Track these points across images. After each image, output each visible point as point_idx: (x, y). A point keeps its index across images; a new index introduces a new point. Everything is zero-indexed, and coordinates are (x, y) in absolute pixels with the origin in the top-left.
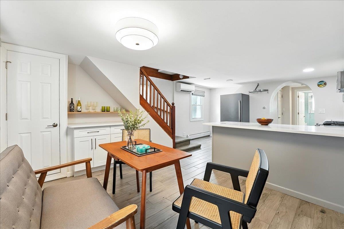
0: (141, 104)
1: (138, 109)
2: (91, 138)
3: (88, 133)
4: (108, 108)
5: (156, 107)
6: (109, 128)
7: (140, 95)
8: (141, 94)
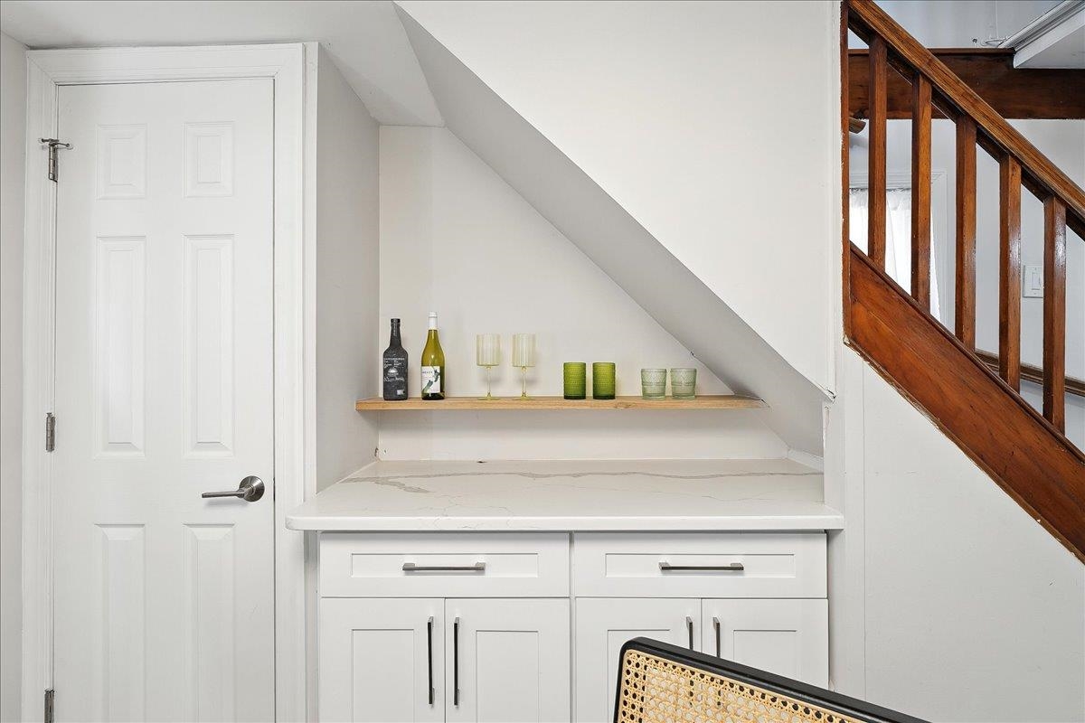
0: (858, 337)
1: (825, 382)
2: (432, 610)
3: (409, 569)
4: (604, 372)
5: (1038, 363)
6: (561, 548)
7: (850, 250)
8: (860, 240)
